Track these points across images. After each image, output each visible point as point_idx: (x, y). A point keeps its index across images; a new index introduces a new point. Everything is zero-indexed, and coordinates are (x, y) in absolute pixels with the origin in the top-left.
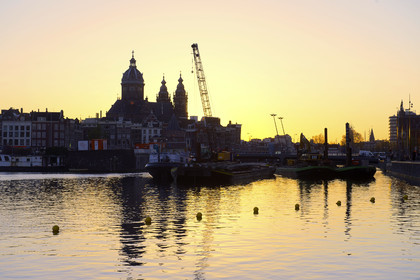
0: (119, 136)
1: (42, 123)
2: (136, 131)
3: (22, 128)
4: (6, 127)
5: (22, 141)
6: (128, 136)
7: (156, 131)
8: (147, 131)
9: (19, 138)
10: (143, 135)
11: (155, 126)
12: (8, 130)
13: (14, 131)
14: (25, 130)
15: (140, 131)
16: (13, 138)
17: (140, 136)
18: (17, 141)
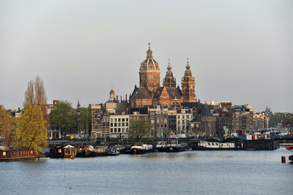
0: (158, 121)
1: (136, 116)
2: (172, 117)
3: (123, 120)
4: (112, 119)
5: (123, 129)
6: (166, 121)
7: (188, 116)
8: (181, 116)
9: (121, 127)
10: (177, 120)
11: (187, 112)
12: (114, 122)
13: (118, 122)
14: (125, 121)
15: (175, 117)
16: (117, 127)
17: (175, 121)
18: (119, 129)
